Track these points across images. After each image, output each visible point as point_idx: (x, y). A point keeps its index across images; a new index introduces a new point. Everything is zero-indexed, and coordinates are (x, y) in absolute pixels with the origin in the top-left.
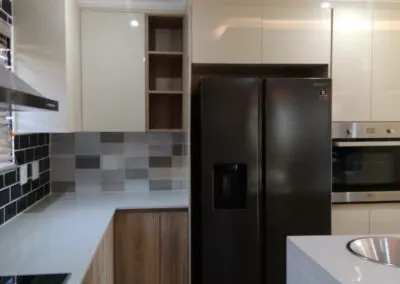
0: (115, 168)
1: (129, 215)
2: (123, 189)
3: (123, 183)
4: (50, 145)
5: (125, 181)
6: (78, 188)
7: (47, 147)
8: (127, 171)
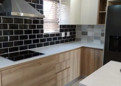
0: (91, 36)
1: (87, 49)
2: (93, 42)
3: (93, 40)
4: (76, 28)
5: (94, 40)
6: (82, 40)
7: (75, 29)
8: (95, 37)
